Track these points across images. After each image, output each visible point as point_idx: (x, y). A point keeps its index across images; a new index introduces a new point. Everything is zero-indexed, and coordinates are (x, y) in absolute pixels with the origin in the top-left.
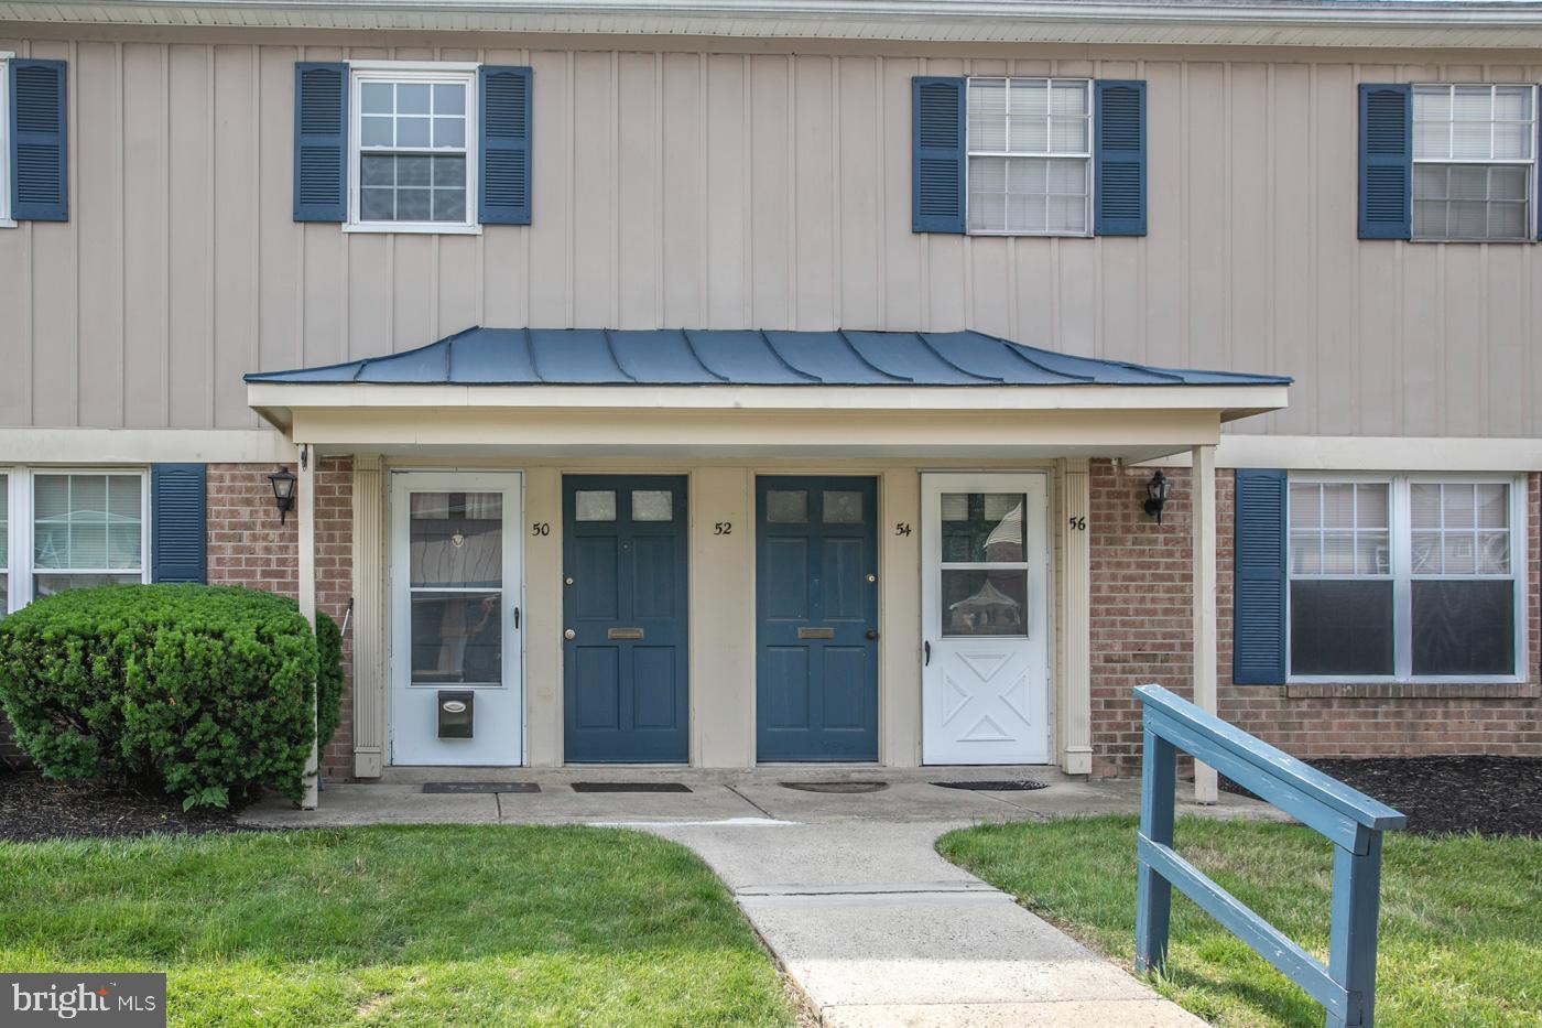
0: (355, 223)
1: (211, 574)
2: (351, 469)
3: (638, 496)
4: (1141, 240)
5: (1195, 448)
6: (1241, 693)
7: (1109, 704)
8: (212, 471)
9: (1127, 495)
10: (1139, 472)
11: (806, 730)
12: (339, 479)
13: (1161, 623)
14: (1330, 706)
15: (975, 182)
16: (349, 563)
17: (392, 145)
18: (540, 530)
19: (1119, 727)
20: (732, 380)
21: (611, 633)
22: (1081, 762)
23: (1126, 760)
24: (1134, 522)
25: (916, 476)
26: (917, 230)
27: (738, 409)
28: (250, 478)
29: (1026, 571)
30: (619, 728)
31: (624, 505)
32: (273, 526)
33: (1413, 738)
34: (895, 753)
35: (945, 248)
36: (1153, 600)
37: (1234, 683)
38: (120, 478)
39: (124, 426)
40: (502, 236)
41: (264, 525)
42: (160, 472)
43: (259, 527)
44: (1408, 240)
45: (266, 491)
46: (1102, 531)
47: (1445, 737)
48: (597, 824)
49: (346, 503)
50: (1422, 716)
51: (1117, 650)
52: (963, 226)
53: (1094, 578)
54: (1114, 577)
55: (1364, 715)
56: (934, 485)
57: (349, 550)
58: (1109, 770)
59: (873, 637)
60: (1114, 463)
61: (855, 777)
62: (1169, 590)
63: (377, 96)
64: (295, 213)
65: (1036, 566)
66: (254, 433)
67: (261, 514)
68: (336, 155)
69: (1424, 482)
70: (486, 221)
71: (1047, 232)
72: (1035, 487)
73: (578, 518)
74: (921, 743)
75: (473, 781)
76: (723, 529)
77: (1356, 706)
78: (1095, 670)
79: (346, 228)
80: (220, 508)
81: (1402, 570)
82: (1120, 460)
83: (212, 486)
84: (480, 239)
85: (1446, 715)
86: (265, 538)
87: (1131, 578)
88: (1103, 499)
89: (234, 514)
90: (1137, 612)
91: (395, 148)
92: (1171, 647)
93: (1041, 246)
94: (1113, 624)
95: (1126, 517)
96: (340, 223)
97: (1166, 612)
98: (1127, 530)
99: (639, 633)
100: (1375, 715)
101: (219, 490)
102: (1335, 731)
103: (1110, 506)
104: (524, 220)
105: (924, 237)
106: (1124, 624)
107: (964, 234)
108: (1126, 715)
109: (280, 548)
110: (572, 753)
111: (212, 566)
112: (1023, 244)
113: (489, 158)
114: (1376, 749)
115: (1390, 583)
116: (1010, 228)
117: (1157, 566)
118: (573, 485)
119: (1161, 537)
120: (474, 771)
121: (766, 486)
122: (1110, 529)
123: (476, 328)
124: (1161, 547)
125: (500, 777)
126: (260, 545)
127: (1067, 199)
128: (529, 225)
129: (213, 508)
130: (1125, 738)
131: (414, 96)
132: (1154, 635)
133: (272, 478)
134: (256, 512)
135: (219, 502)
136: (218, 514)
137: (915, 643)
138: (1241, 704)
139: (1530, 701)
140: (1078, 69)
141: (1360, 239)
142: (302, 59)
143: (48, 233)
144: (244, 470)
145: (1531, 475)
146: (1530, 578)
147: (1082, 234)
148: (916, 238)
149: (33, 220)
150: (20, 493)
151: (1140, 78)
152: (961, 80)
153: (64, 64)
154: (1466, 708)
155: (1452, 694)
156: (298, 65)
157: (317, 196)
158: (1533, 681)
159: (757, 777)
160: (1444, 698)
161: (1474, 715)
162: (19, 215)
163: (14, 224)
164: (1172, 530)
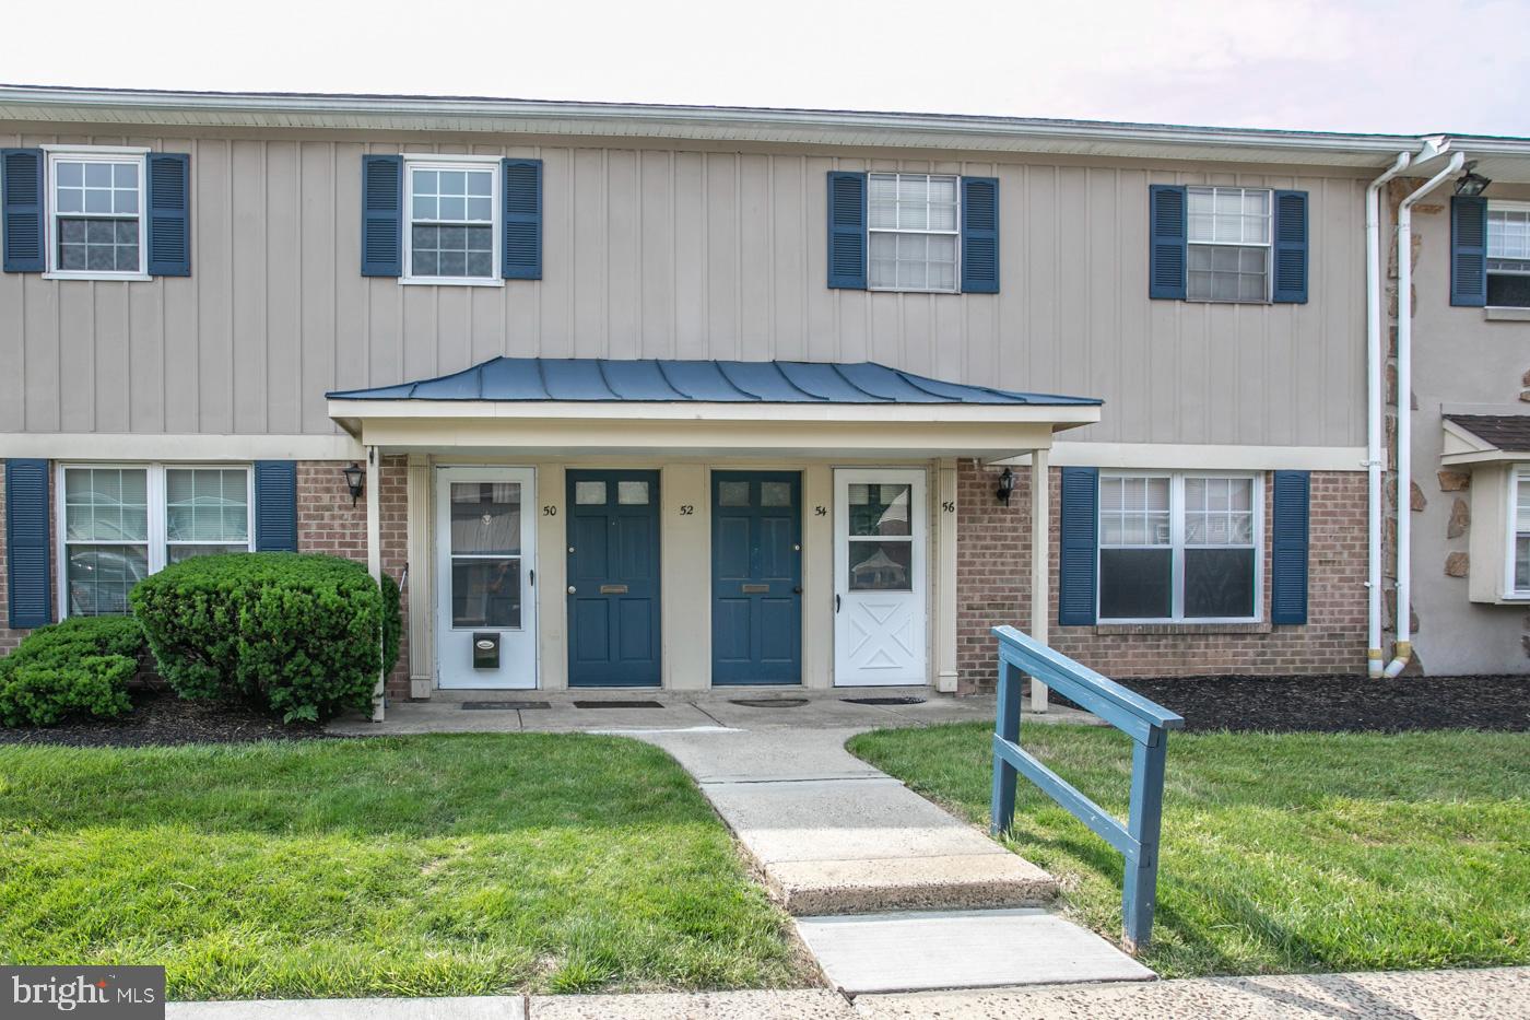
0: (408, 277)
1: (300, 545)
2: (406, 465)
3: (623, 485)
4: (995, 296)
5: (1034, 451)
6: (1065, 631)
7: (970, 641)
8: (300, 467)
9: (984, 486)
10: (993, 469)
11: (748, 661)
12: (396, 473)
13: (1008, 581)
14: (1127, 640)
15: (873, 250)
16: (405, 536)
17: (436, 218)
18: (549, 511)
19: (977, 657)
20: (694, 398)
21: (603, 589)
22: (950, 683)
23: (982, 681)
24: (989, 506)
25: (830, 472)
26: (831, 287)
29: (910, 542)
30: (609, 659)
31: (612, 493)
32: (347, 508)
33: (1184, 663)
34: (814, 678)
35: (853, 298)
36: (1003, 564)
37: (1060, 624)
38: (231, 472)
39: (234, 432)
40: (519, 288)
41: (340, 508)
42: (261, 467)
43: (336, 509)
44: (1184, 300)
45: (341, 481)
46: (966, 513)
47: (1206, 662)
48: (595, 732)
49: (402, 490)
50: (1190, 647)
51: (976, 601)
52: (865, 284)
53: (960, 547)
54: (974, 547)
55: (1151, 647)
56: (844, 478)
57: (405, 526)
58: (970, 689)
59: (798, 591)
60: (975, 462)
61: (784, 695)
62: (1014, 556)
63: (423, 181)
64: (362, 270)
65: (918, 539)
66: (332, 438)
67: (338, 499)
68: (394, 226)
69: (1195, 478)
70: (508, 276)
71: (927, 289)
72: (917, 479)
73: (578, 502)
74: (833, 670)
75: (500, 700)
76: (687, 510)
77: (1144, 641)
78: (960, 615)
79: (401, 281)
80: (306, 497)
81: (1178, 543)
82: (979, 460)
83: (300, 477)
84: (503, 290)
85: (1207, 646)
86: (341, 517)
87: (987, 548)
88: (967, 489)
89: (317, 499)
91: (438, 221)
92: (1015, 598)
93: (921, 300)
94: (974, 581)
95: (983, 502)
96: (396, 277)
97: (1012, 572)
98: (984, 511)
99: (624, 589)
100: (1158, 647)
101: (306, 481)
102: (1130, 658)
103: (973, 494)
104: (536, 276)
105: (837, 292)
106: (981, 581)
107: (866, 290)
108: (982, 648)
109: (353, 525)
110: (574, 680)
111: (301, 538)
112: (910, 298)
113: (510, 229)
114: (1158, 671)
115: (1171, 550)
116: (900, 285)
117: (1005, 538)
118: (574, 477)
119: (1009, 517)
120: (501, 693)
121: (718, 477)
122: (972, 511)
123: (501, 358)
124: (1008, 524)
125: (521, 697)
126: (337, 523)
127: (941, 265)
128: (540, 279)
129: (302, 494)
130: (981, 665)
131: (453, 181)
132: (1003, 589)
133: (346, 472)
134: (334, 497)
135: (306, 490)
136: (306, 499)
137: (829, 596)
138: (1065, 639)
139: (1263, 636)
140: (951, 168)
141: (1151, 298)
142: (367, 153)
143: (175, 285)
144: (324, 467)
145: (1268, 472)
146: (1267, 546)
147: (953, 291)
148: (830, 292)
149: (164, 276)
150: (156, 483)
151: (995, 176)
152: (865, 175)
153: (188, 157)
154: (1221, 641)
155: (1210, 630)
156: (364, 157)
157: (379, 257)
158: (1266, 621)
159: (712, 696)
160: (1207, 635)
161: (1226, 646)
162: (154, 272)
163: (150, 278)
164: (1016, 512)
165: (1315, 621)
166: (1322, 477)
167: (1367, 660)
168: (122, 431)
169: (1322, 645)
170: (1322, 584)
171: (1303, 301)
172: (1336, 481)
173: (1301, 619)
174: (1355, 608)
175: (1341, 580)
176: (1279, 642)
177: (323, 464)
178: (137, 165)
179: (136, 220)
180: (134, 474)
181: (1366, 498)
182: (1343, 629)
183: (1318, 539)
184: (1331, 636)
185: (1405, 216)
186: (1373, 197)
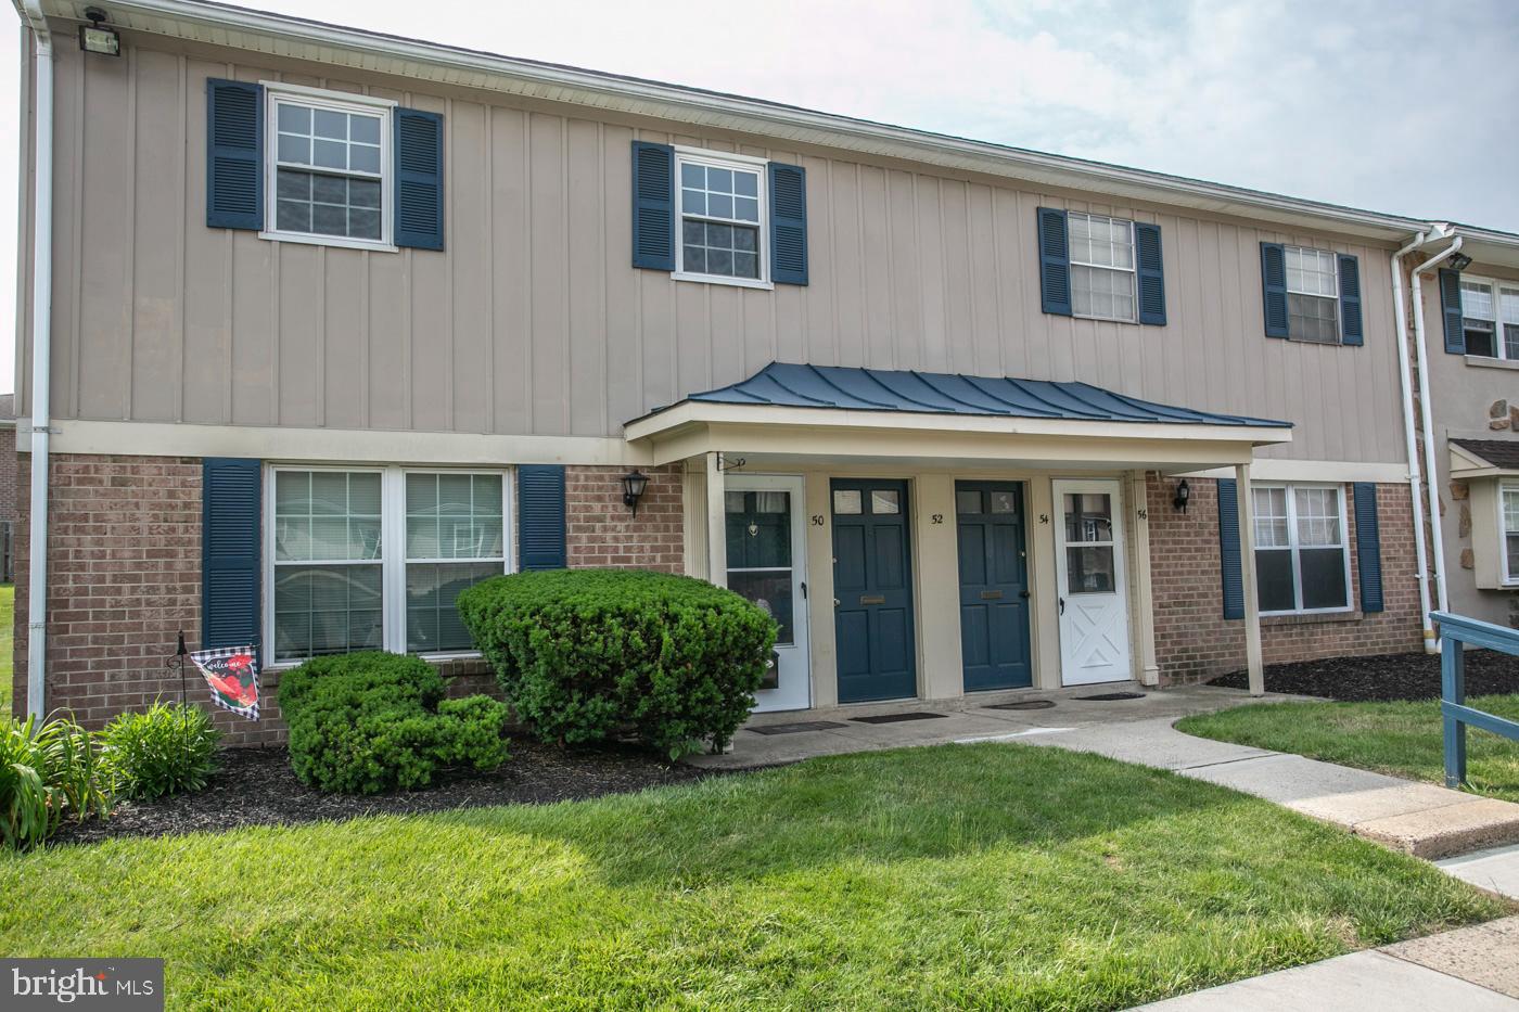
0: (680, 273)
1: (569, 561)
2: (680, 472)
3: (875, 495)
4: (1163, 328)
5: (1239, 466)
6: (1228, 624)
7: (1163, 636)
8: (569, 472)
9: (1165, 495)
10: (1170, 480)
11: (987, 666)
13: (1187, 580)
14: (1270, 631)
15: (1076, 282)
16: (681, 549)
17: (704, 214)
18: (817, 521)
19: (1170, 651)
21: (863, 600)
22: (1152, 678)
23: (1175, 674)
24: (1170, 513)
25: (1048, 483)
26: (1044, 311)
27: (1015, 434)
28: (601, 478)
29: (1112, 547)
30: (870, 673)
31: (866, 503)
32: (621, 519)
33: (1309, 649)
34: (1046, 682)
35: (1061, 323)
36: (1182, 565)
37: (1224, 619)
38: (486, 480)
39: (494, 432)
40: (789, 293)
42: (527, 472)
43: (608, 520)
44: (1287, 339)
45: (614, 489)
46: (1154, 519)
47: (1323, 647)
49: (678, 499)
50: (1312, 634)
51: (1165, 600)
52: (1071, 310)
53: (1152, 551)
54: (1161, 551)
55: (1286, 636)
56: (1062, 488)
57: (680, 539)
58: (1166, 681)
59: (1025, 596)
60: (1157, 474)
61: (1026, 698)
63: (693, 175)
64: (633, 261)
65: (1117, 541)
66: (602, 439)
67: (610, 509)
68: (667, 216)
69: (1302, 487)
70: (778, 281)
71: (1114, 319)
72: (1113, 489)
73: (836, 512)
74: (1061, 671)
76: (937, 519)
77: (1282, 630)
78: (1155, 614)
79: (673, 276)
80: (575, 506)
81: (1295, 544)
82: (1160, 472)
83: (569, 484)
84: (772, 293)
85: (1323, 634)
86: (614, 529)
87: (1170, 551)
88: (1153, 498)
89: (588, 508)
90: (1175, 573)
91: (707, 217)
92: (1192, 596)
93: (1110, 328)
94: (1163, 582)
95: (1165, 510)
96: (670, 272)
97: (1189, 573)
98: (1166, 518)
99: (880, 599)
100: (1291, 636)
101: (575, 489)
103: (1157, 503)
104: (803, 282)
105: (1049, 316)
106: (1168, 581)
107: (1071, 316)
108: (1173, 643)
109: (626, 535)
110: (846, 694)
111: (570, 553)
112: (1103, 325)
113: (777, 232)
114: (1293, 657)
115: (1290, 551)
116: (1095, 314)
117: (1182, 542)
118: (838, 484)
119: (1184, 522)
120: (779, 715)
121: (962, 486)
122: (1158, 518)
123: (774, 363)
124: (1183, 529)
125: (796, 718)
126: (609, 535)
127: (1124, 297)
128: (807, 286)
129: (570, 504)
130: (1174, 659)
131: (720, 178)
132: (1183, 589)
133: (624, 480)
134: (607, 507)
135: (575, 498)
136: (575, 508)
137: (1053, 600)
138: (1227, 632)
139: (1357, 622)
140: (1126, 214)
141: (1266, 336)
142: (636, 139)
143: (425, 259)
144: (595, 472)
145: (1347, 484)
146: (1351, 546)
147: (1133, 321)
148: (1044, 316)
149: (412, 248)
150: (394, 491)
151: (1157, 223)
152: (1065, 212)
153: (441, 117)
154: (1332, 628)
155: (1325, 619)
156: (634, 143)
157: (651, 250)
158: (1356, 610)
159: (967, 703)
160: (1322, 623)
161: (1336, 632)
162: (401, 243)
163: (396, 250)
164: (1188, 518)
165: (1389, 608)
166: (1382, 488)
167: (1423, 640)
168: (359, 427)
169: (1394, 628)
170: (1391, 577)
171: (1361, 344)
172: (1390, 491)
173: (1379, 608)
174: (1411, 597)
175: (1402, 573)
176: (1368, 627)
177: (594, 469)
178: (379, 119)
179: (378, 181)
180: (367, 479)
181: (1411, 505)
182: (1405, 614)
183: (1385, 539)
184: (1399, 620)
185: (1416, 281)
186: (1396, 265)
